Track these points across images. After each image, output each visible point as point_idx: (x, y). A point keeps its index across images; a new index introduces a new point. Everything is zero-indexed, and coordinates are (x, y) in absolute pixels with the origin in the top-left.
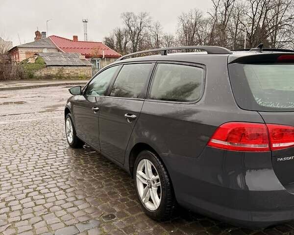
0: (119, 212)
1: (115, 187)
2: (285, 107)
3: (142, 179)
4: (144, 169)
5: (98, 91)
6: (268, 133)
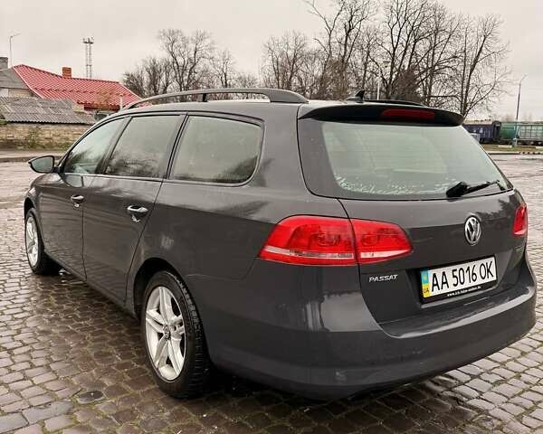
0: (112, 387)
2: (384, 193)
3: (154, 325)
4: (158, 307)
5: (89, 168)
6: (354, 234)
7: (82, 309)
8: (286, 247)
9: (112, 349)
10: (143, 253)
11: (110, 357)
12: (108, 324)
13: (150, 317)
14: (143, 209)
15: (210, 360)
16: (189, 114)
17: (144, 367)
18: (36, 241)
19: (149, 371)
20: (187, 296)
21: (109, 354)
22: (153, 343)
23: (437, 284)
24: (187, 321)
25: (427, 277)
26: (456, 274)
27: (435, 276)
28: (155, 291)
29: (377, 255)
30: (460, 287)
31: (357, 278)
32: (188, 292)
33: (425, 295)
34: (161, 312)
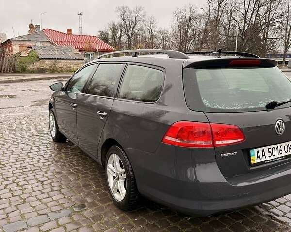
0: (91, 203)
2: (230, 108)
4: (113, 163)
6: (212, 131)
7: (77, 161)
10: (105, 135)
11: (90, 187)
13: (109, 168)
14: (105, 113)
16: (127, 63)
17: (107, 192)
18: (55, 125)
19: (109, 195)
23: (259, 157)
25: (254, 153)
26: (270, 150)
27: (258, 152)
29: (225, 142)
30: (272, 157)
31: (214, 155)
33: (252, 163)
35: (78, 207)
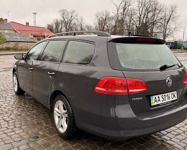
0: (42, 135)
1: (42, 119)
2: (138, 68)
3: (57, 114)
4: (58, 107)
5: (35, 58)
6: (127, 83)
7: (32, 107)
8: (103, 88)
9: (42, 121)
10: (53, 88)
11: (41, 124)
12: (41, 112)
13: (56, 111)
14: (53, 73)
15: (76, 126)
16: (69, 40)
17: (53, 128)
18: (17, 83)
19: (55, 129)
20: (68, 104)
21: (41, 123)
22: (57, 120)
23: (156, 101)
24: (68, 112)
25: (153, 98)
26: (163, 97)
27: (155, 98)
28: (57, 102)
29: (135, 90)
30: (164, 102)
31: (128, 99)
32: (69, 102)
33: (152, 105)
34: (59, 109)
35: (34, 138)
